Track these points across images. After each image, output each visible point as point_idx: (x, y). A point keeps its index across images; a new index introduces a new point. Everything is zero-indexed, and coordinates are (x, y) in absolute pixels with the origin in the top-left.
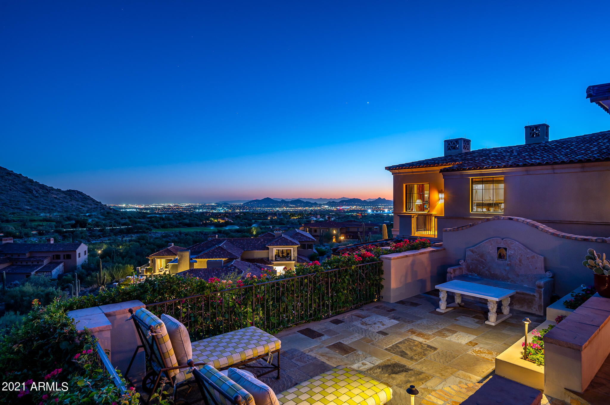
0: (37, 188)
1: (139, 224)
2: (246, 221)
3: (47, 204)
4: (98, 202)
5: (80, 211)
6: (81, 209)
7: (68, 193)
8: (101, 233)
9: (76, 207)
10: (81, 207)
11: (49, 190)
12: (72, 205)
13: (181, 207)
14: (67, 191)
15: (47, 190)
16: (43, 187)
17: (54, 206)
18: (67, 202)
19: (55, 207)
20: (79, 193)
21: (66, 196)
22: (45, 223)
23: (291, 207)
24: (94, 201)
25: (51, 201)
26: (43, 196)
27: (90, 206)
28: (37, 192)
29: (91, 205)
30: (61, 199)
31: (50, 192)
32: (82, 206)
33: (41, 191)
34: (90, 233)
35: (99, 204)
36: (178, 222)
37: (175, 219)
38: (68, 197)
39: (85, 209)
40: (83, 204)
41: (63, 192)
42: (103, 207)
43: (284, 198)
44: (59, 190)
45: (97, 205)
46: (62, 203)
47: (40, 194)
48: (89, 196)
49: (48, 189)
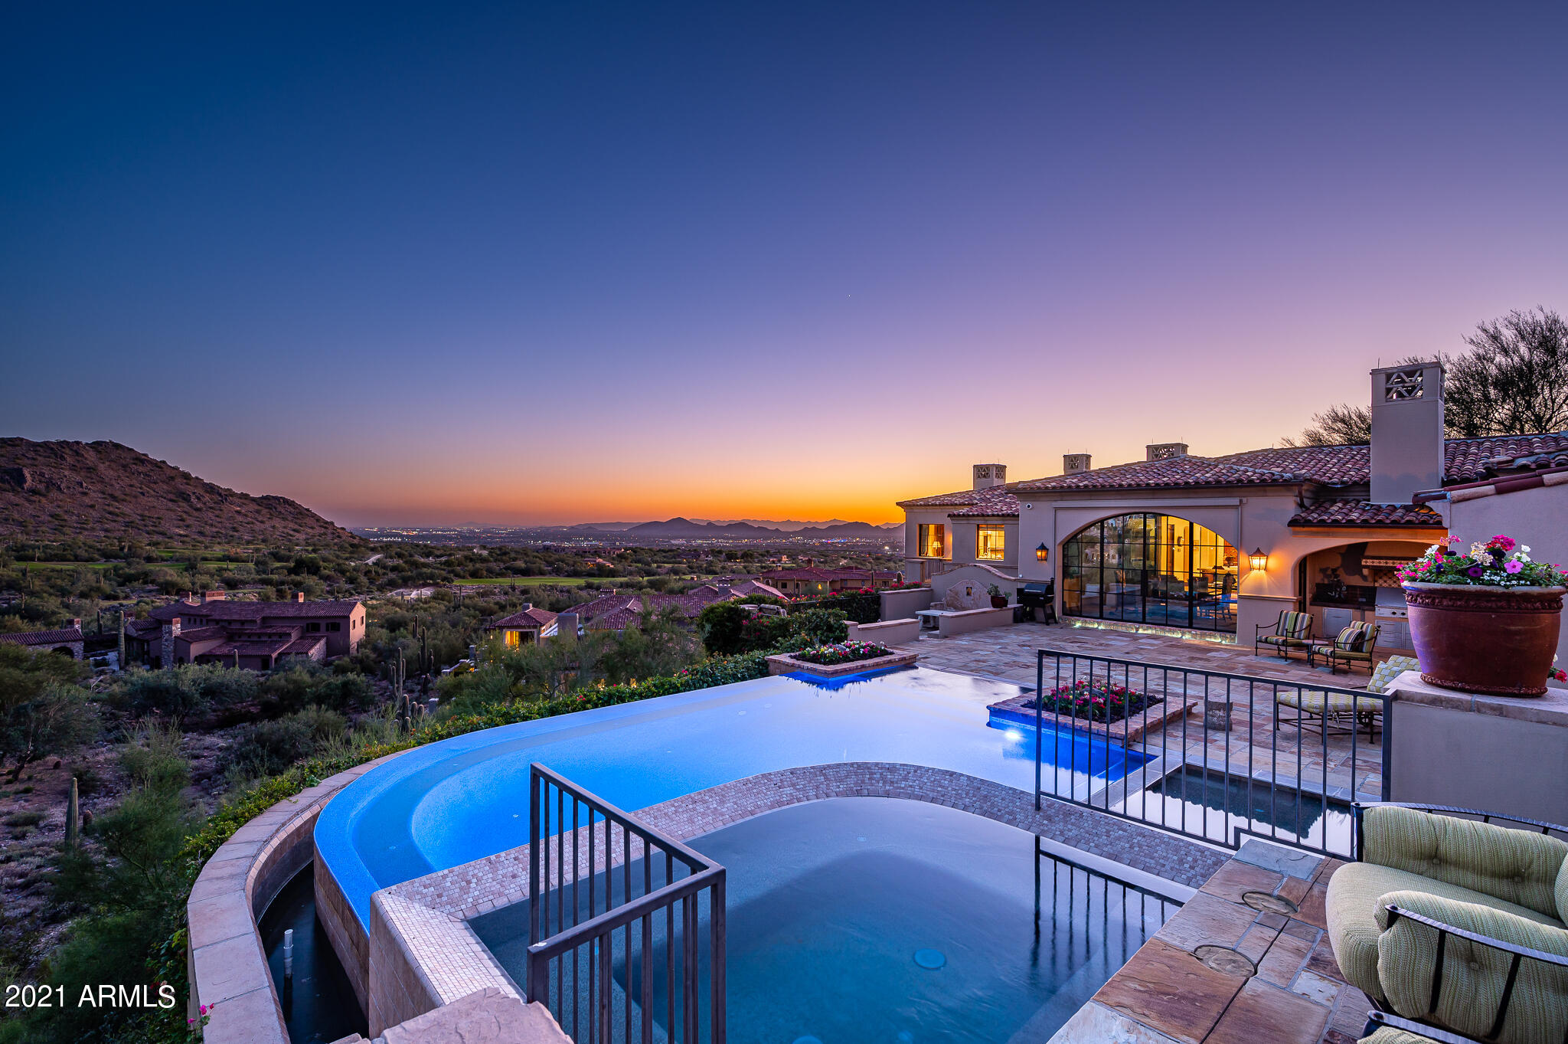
0: (200, 491)
1: (425, 570)
2: (640, 565)
3: (220, 525)
4: (327, 523)
5: (290, 541)
6: (291, 536)
7: (265, 502)
8: (352, 586)
9: (283, 532)
10: (292, 533)
11: (223, 496)
12: (274, 527)
13: (499, 533)
14: (263, 498)
15: (220, 495)
16: (211, 489)
17: (235, 529)
18: (262, 522)
19: (237, 531)
20: (286, 501)
21: (260, 508)
22: (232, 566)
23: (728, 538)
24: (318, 519)
25: (228, 519)
26: (211, 508)
27: (310, 530)
28: (198, 498)
29: (312, 528)
30: (249, 514)
31: (226, 500)
32: (294, 530)
33: (207, 497)
34: (329, 585)
35: (330, 527)
36: (502, 566)
37: (496, 561)
38: (265, 511)
39: (301, 537)
40: (296, 527)
41: (254, 500)
42: (337, 533)
43: (712, 520)
44: (245, 496)
45: (326, 528)
46: (253, 523)
47: (205, 504)
48: (308, 510)
49: (223, 493)
